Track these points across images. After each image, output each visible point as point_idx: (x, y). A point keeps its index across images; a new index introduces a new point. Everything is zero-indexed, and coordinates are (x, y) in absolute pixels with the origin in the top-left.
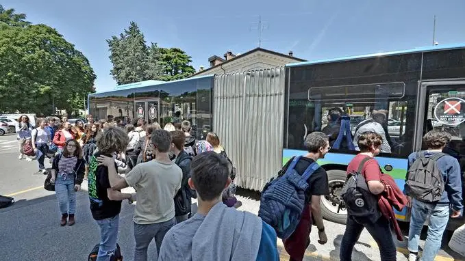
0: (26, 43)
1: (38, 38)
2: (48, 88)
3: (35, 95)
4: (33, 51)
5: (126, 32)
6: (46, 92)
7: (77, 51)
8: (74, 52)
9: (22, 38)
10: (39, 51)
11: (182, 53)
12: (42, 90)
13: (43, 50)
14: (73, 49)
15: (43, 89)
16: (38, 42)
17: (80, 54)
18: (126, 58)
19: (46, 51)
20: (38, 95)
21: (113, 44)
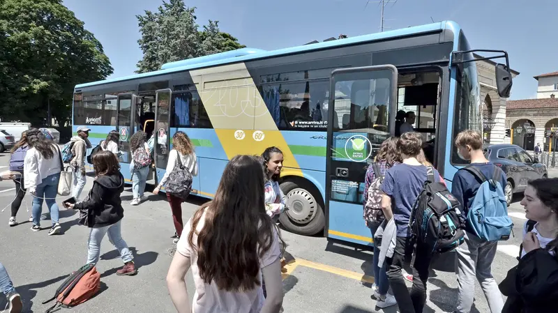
0: (16, 15)
1: (35, 8)
2: (43, 83)
3: (25, 95)
4: (27, 28)
5: (166, 5)
6: (42, 90)
7: (86, 32)
8: (84, 33)
9: (11, 7)
10: (35, 28)
11: (234, 40)
12: (37, 87)
13: (42, 27)
14: (82, 28)
15: (38, 85)
16: (34, 14)
17: (91, 36)
18: (173, 42)
19: (46, 28)
20: (29, 94)
21: (146, 22)
